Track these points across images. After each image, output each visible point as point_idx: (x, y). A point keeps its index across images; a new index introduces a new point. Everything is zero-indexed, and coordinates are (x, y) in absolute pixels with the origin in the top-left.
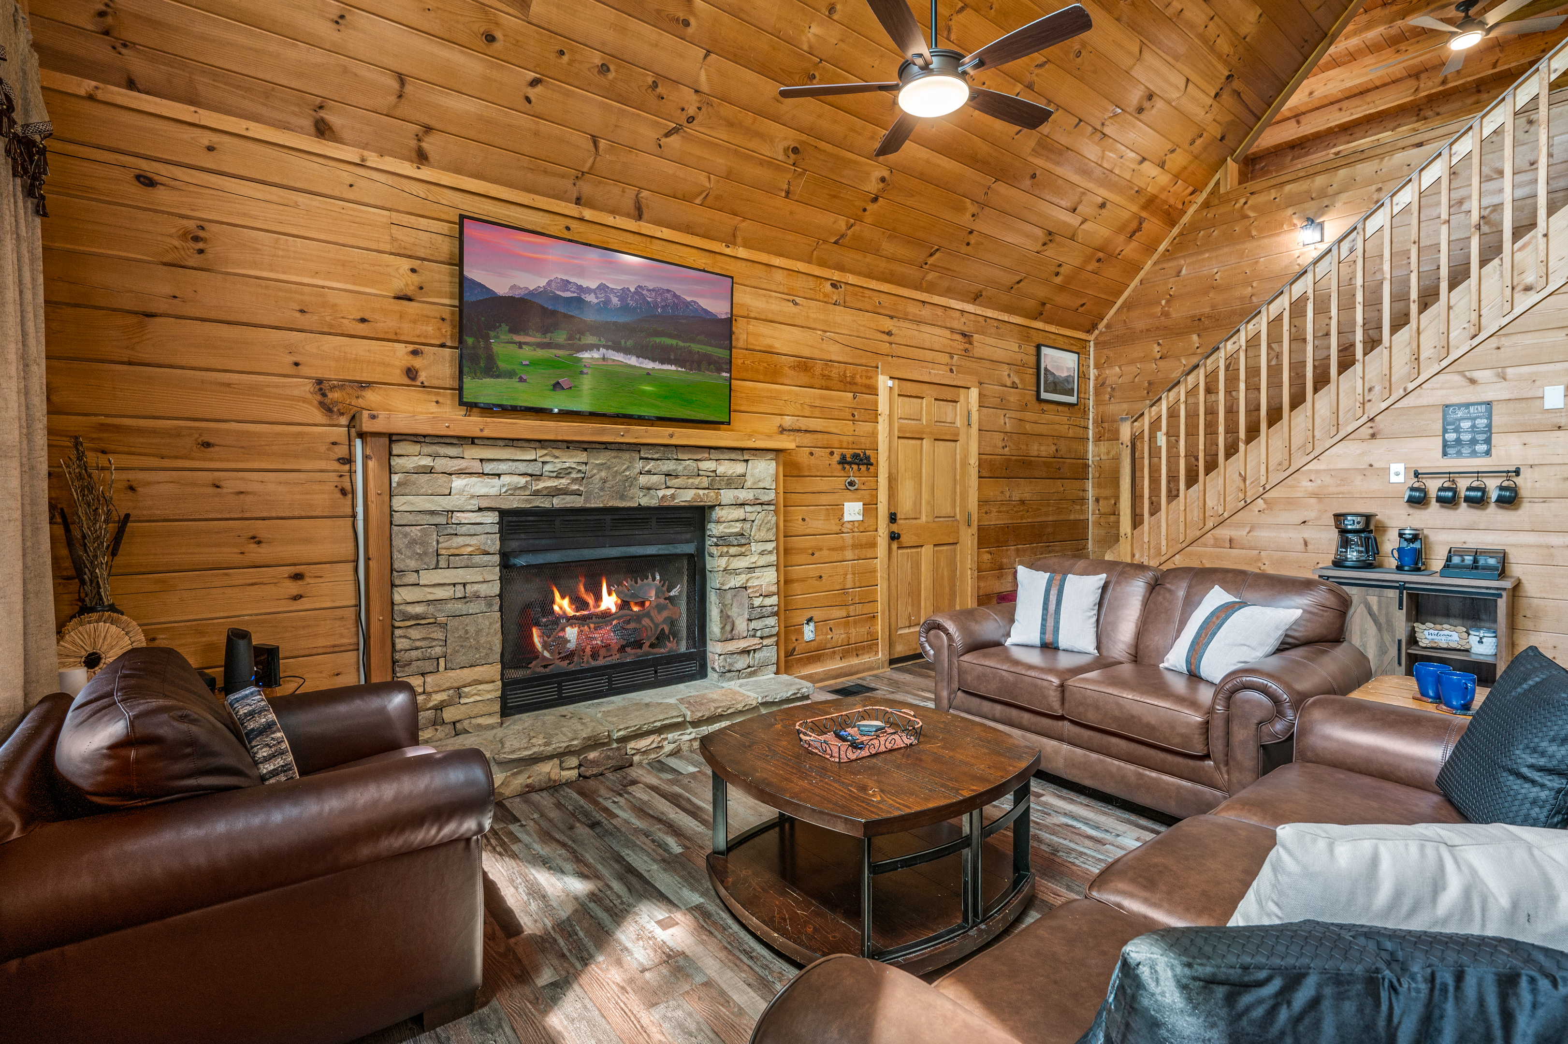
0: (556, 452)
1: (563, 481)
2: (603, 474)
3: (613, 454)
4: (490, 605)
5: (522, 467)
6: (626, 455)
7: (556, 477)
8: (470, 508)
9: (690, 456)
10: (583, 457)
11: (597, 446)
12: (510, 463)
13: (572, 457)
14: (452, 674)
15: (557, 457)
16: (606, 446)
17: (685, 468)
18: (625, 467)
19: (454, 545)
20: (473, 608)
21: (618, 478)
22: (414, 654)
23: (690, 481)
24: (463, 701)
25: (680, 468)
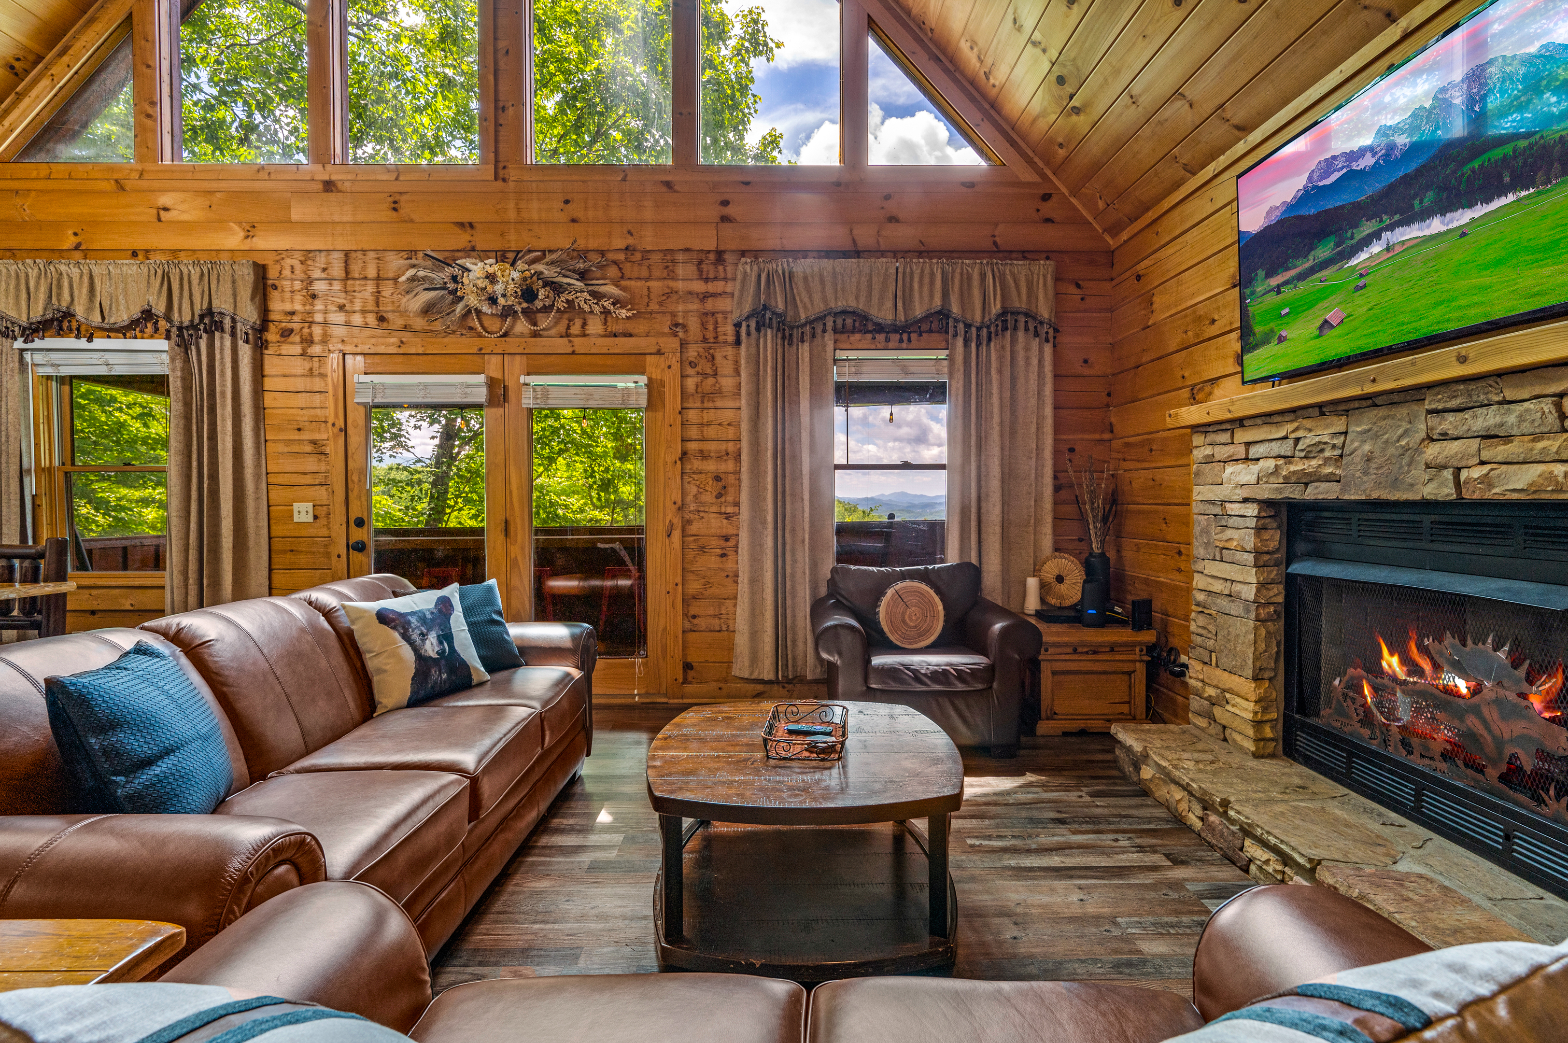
0: (1308, 423)
1: (1314, 463)
2: (1367, 447)
3: (1381, 412)
4: (1247, 611)
5: (1276, 448)
6: (1402, 411)
7: (1306, 457)
8: (1235, 498)
9: (1538, 390)
10: (1339, 425)
11: (1356, 404)
12: (1267, 444)
13: (1327, 426)
14: (1218, 672)
15: (1310, 430)
16: (1370, 401)
17: (1521, 419)
18: (1400, 431)
19: (1225, 538)
20: (1235, 608)
21: (1391, 451)
22: (1199, 639)
23: (1540, 445)
24: (1229, 707)
25: (1512, 419)
